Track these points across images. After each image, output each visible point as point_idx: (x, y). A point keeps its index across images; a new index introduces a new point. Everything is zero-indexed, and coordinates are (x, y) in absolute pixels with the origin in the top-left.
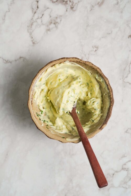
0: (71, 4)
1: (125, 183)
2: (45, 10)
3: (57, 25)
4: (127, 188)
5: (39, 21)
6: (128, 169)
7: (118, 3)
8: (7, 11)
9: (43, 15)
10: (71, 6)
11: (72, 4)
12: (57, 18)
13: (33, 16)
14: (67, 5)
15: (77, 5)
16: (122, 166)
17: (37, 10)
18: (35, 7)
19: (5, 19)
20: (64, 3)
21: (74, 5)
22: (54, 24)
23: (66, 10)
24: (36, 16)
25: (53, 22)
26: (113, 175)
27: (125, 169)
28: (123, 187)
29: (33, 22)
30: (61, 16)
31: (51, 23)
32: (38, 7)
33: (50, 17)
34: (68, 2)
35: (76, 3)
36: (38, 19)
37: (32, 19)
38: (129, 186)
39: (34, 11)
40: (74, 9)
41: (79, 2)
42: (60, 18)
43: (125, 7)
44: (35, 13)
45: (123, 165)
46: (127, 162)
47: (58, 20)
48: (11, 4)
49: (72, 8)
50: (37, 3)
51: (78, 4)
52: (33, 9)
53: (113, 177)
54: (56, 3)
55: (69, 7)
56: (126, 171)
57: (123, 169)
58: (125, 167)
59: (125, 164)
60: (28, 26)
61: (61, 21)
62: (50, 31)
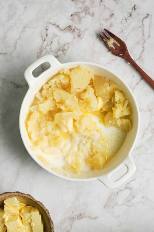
0: (78, 32)
1: (129, 201)
2: (54, 38)
3: (65, 52)
4: (130, 206)
5: (48, 48)
6: (131, 188)
7: (122, 31)
8: (18, 39)
9: (52, 43)
10: (78, 34)
11: (80, 32)
12: (65, 45)
13: (43, 43)
14: (75, 33)
15: (84, 34)
16: (126, 186)
17: (46, 37)
18: (44, 35)
19: (16, 47)
20: (72, 31)
21: (81, 32)
22: (63, 50)
23: (73, 38)
24: (45, 43)
25: (61, 49)
26: (117, 193)
27: (129, 188)
28: (126, 205)
29: (43, 49)
30: (69, 43)
31: (60, 50)
32: (47, 35)
33: (59, 44)
34: (76, 30)
35: (83, 31)
36: (47, 46)
37: (42, 46)
38: (132, 204)
39: (43, 38)
40: (81, 37)
41: (85, 30)
42: (68, 45)
43: (129, 34)
44: (44, 40)
45: (127, 184)
46: (130, 181)
47: (66, 47)
48: (22, 32)
49: (79, 36)
50: (46, 31)
51: (84, 32)
52: (42, 36)
53: (117, 195)
54: (64, 31)
55: (77, 35)
56: (130, 189)
57: (126, 188)
58: (128, 186)
59: (128, 184)
60: (38, 53)
61: (69, 48)
62: (58, 57)
